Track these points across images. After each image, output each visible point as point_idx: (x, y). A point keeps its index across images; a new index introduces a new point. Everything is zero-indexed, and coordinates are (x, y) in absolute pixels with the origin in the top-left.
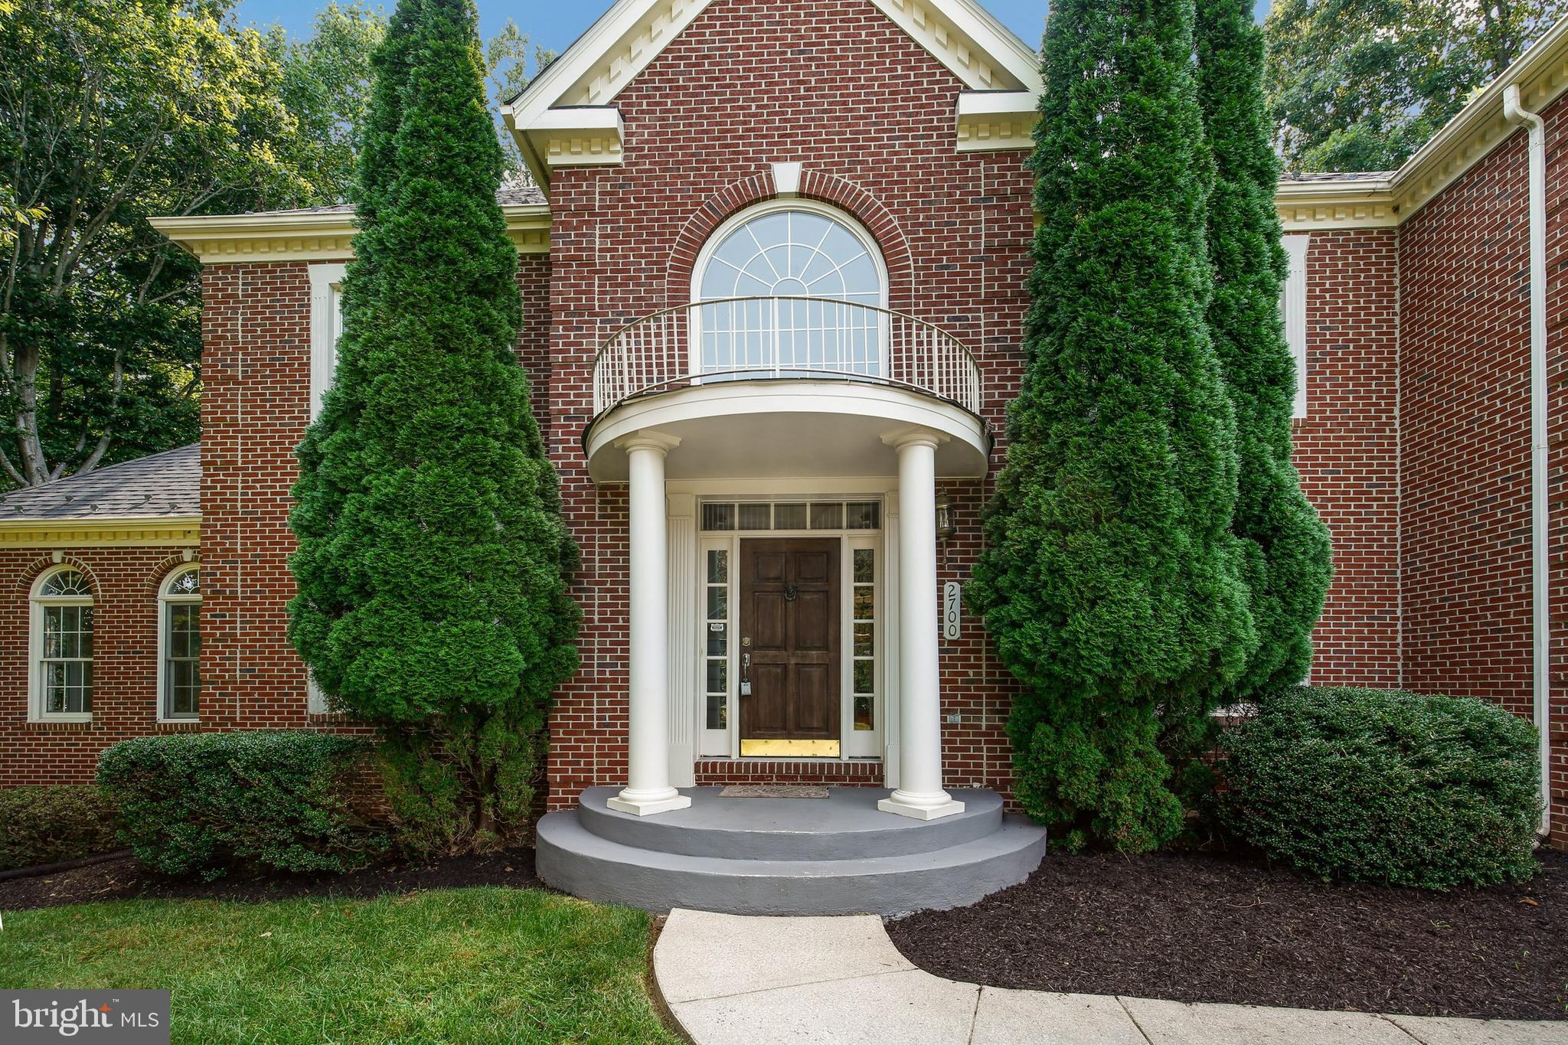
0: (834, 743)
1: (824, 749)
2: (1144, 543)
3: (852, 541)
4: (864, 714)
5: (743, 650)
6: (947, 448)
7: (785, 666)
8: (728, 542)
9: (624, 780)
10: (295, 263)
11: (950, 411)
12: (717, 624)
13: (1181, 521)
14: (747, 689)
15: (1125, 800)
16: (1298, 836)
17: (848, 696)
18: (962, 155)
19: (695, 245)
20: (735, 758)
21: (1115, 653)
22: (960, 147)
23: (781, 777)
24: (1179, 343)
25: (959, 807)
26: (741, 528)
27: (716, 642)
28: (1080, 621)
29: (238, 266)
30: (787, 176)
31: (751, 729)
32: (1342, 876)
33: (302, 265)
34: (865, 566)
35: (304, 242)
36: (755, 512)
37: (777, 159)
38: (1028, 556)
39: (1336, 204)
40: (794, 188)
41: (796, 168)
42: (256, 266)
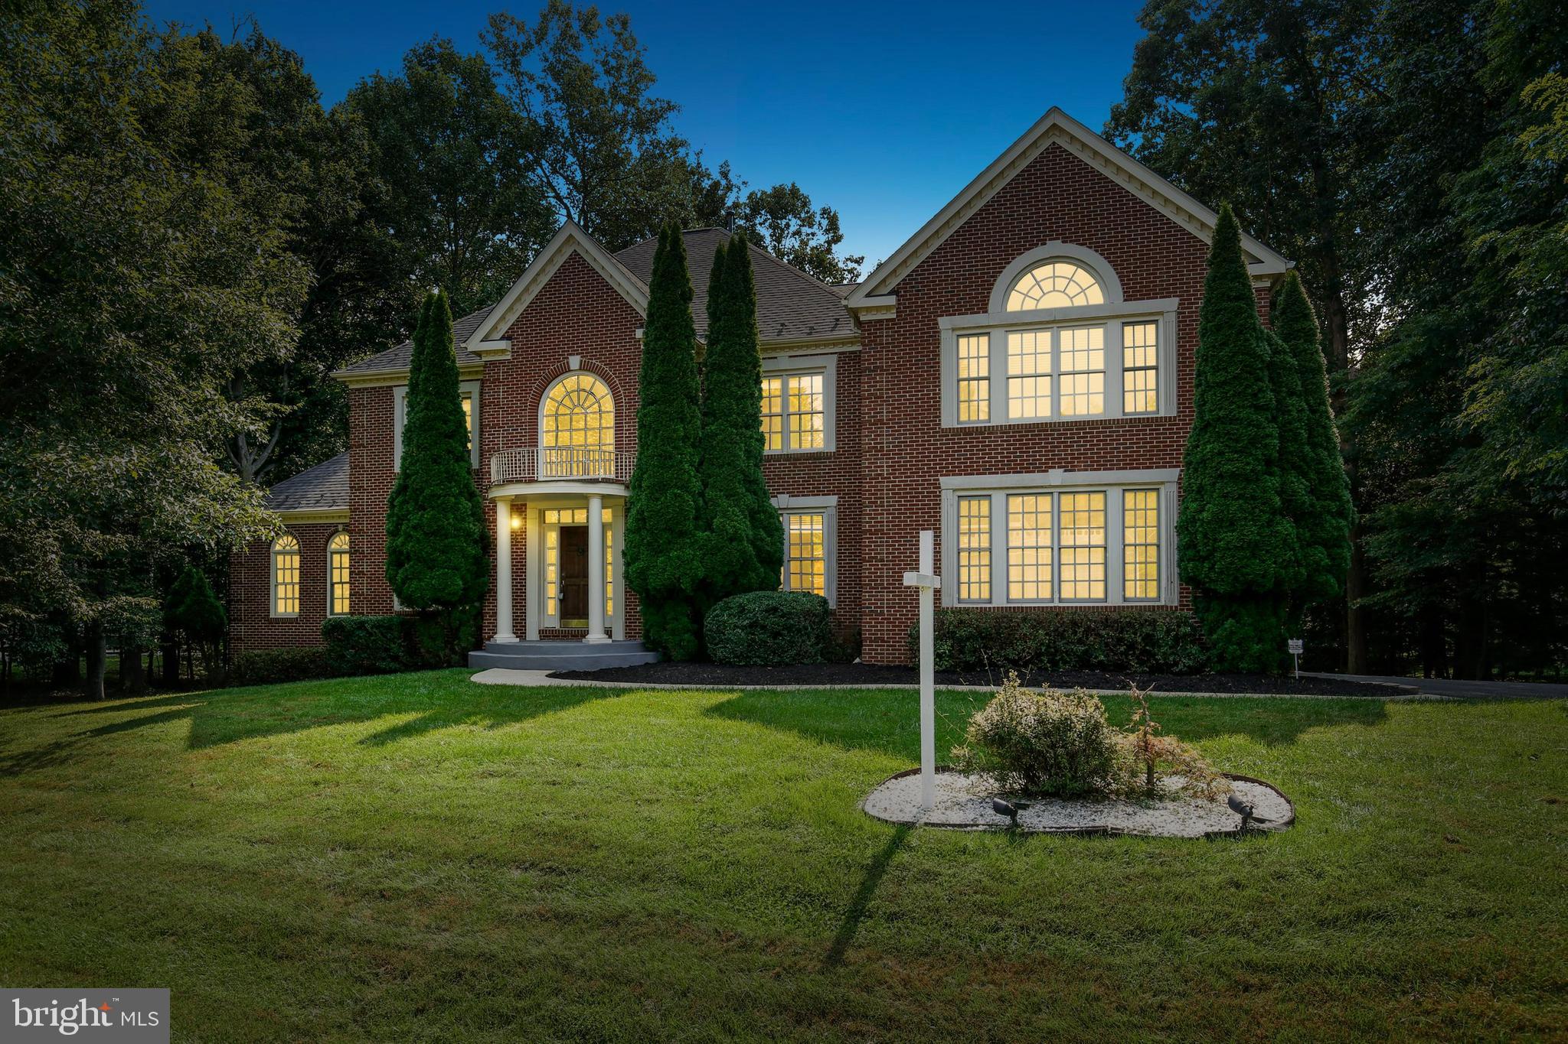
5: (562, 578)
7: (578, 586)
8: (555, 528)
10: (387, 387)
14: (562, 597)
15: (670, 637)
19: (540, 394)
20: (557, 628)
23: (573, 636)
25: (608, 641)
26: (560, 522)
31: (565, 615)
33: (391, 388)
35: (391, 379)
36: (565, 515)
37: (571, 355)
39: (844, 342)
40: (577, 367)
41: (578, 358)
42: (372, 388)
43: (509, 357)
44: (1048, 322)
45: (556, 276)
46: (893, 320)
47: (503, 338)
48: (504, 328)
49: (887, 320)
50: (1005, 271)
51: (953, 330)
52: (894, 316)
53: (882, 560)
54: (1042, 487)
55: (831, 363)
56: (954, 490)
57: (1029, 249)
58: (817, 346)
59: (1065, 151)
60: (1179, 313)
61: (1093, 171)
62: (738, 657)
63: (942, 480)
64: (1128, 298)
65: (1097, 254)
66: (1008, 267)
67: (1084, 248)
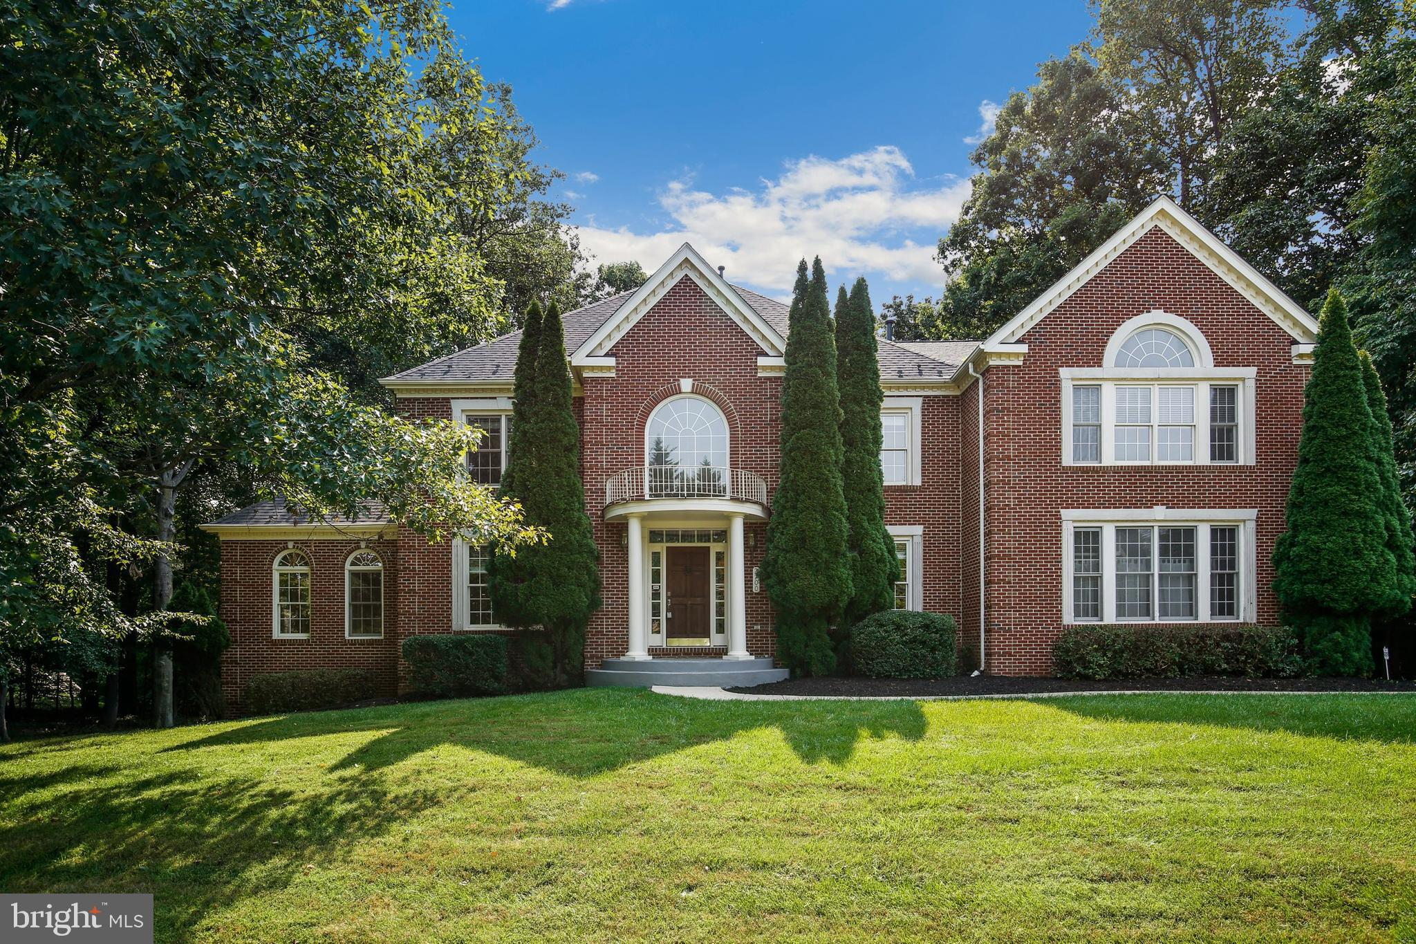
0: (706, 640)
1: (705, 643)
2: (811, 558)
3: (715, 548)
4: (721, 628)
5: (668, 597)
6: (747, 518)
7: (686, 605)
8: (661, 548)
9: (627, 649)
10: (443, 399)
11: (749, 505)
12: (656, 586)
13: (824, 549)
14: (670, 615)
15: (814, 654)
16: (868, 664)
17: (713, 618)
18: (760, 378)
19: (646, 415)
20: (664, 646)
21: (803, 597)
22: (759, 375)
23: (685, 654)
24: (825, 484)
25: (753, 658)
26: (667, 542)
27: (656, 595)
28: (790, 586)
29: (416, 399)
30: (686, 384)
31: (670, 635)
32: (878, 676)
33: (447, 400)
34: (720, 557)
35: (450, 390)
36: (672, 536)
37: (682, 377)
38: (776, 561)
39: (932, 386)
40: (690, 390)
41: (690, 381)
42: (424, 399)
43: (614, 375)
44: (1152, 380)
45: (665, 298)
46: (1019, 366)
47: (607, 355)
48: (608, 346)
49: (1014, 366)
50: (1116, 332)
51: (1073, 379)
52: (1021, 363)
53: (1009, 582)
54: (1147, 521)
55: (917, 405)
56: (1074, 521)
57: (1136, 315)
58: (906, 388)
59: (1166, 234)
60: (1257, 380)
61: (1188, 253)
62: (900, 671)
63: (1063, 511)
64: (1218, 364)
65: (1192, 325)
66: (1119, 329)
67: (1181, 319)
